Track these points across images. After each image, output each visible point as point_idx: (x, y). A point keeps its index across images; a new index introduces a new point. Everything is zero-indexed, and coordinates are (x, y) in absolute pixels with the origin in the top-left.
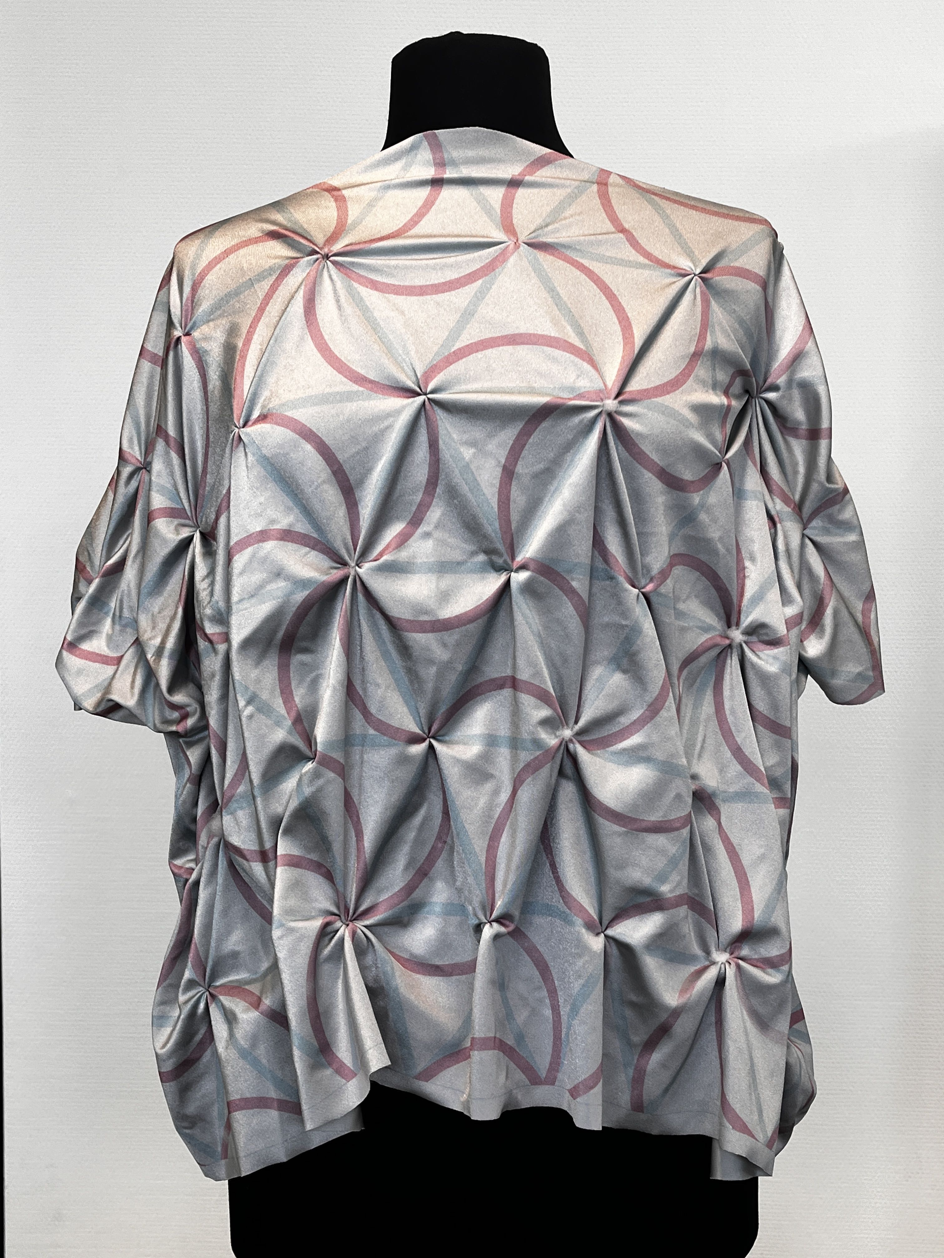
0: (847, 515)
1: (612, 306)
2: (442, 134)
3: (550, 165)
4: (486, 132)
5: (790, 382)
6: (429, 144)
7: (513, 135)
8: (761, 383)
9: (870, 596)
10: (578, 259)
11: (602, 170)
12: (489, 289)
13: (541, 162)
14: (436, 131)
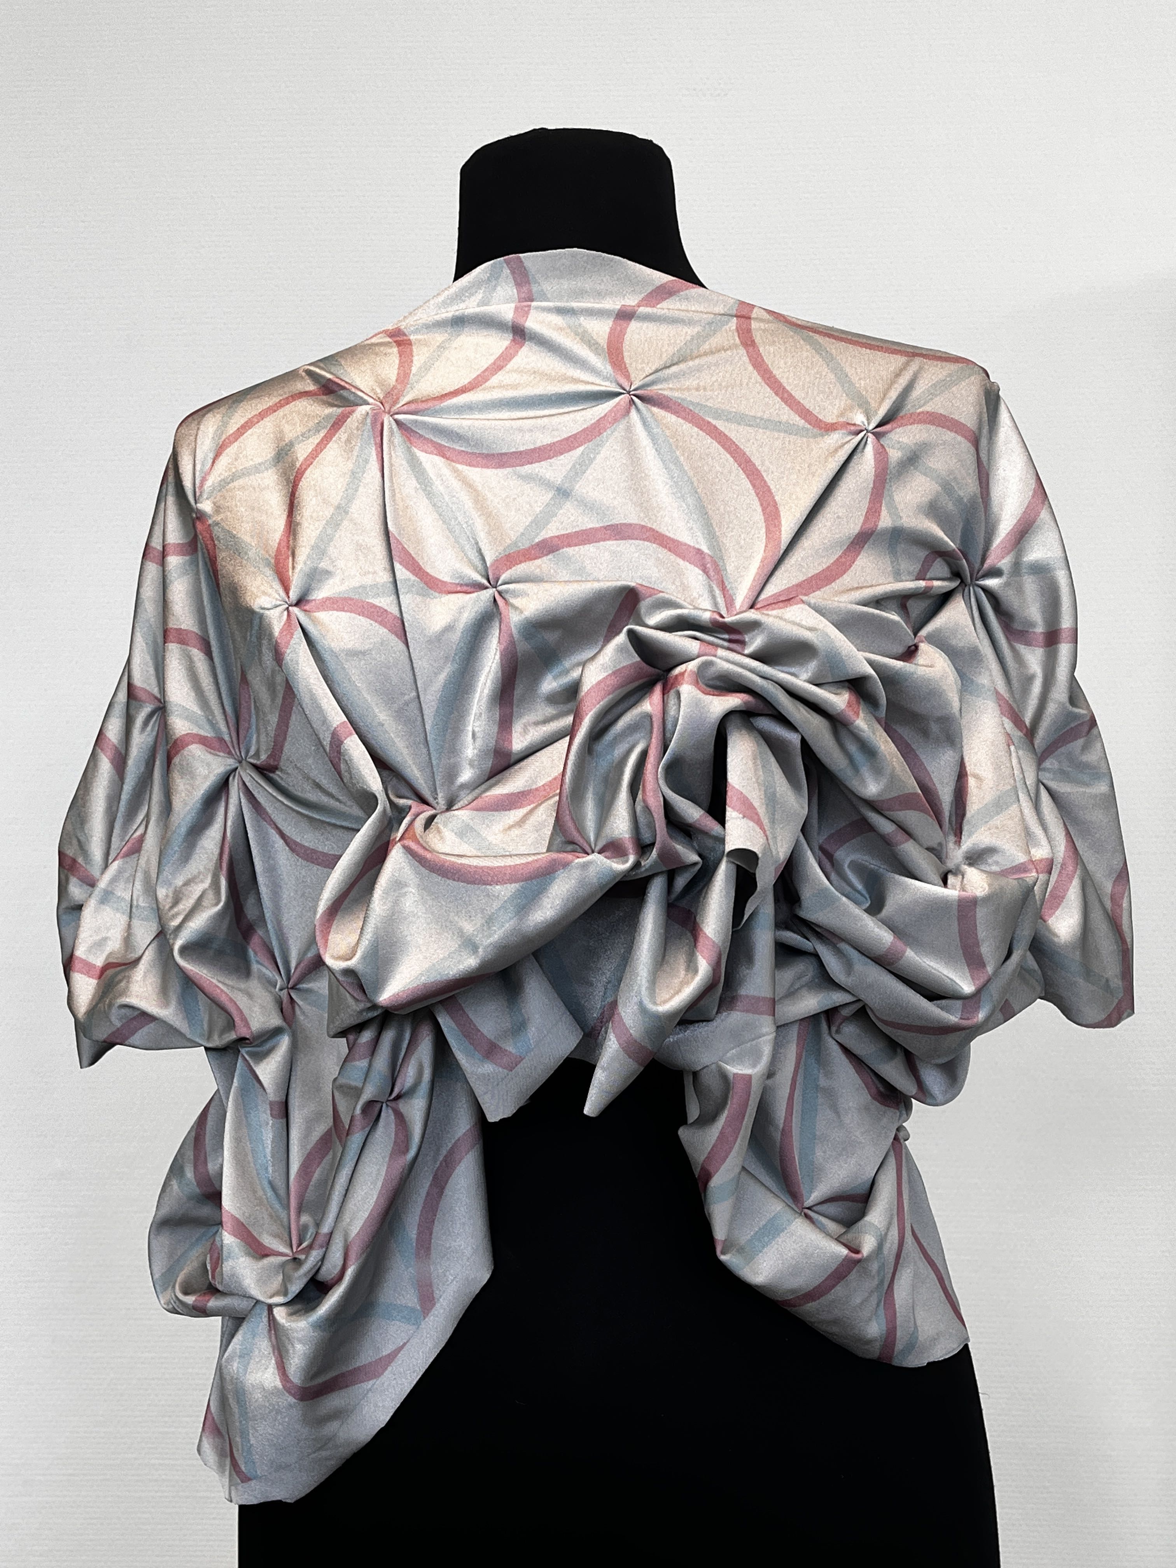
0: (1091, 757)
1: (754, 486)
2: (530, 259)
3: (674, 297)
4: (588, 255)
5: (1017, 566)
6: (513, 273)
7: (624, 257)
8: (977, 566)
9: (1123, 876)
10: (710, 420)
11: (742, 303)
12: (591, 460)
13: (661, 294)
14: (521, 255)
